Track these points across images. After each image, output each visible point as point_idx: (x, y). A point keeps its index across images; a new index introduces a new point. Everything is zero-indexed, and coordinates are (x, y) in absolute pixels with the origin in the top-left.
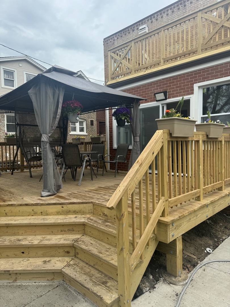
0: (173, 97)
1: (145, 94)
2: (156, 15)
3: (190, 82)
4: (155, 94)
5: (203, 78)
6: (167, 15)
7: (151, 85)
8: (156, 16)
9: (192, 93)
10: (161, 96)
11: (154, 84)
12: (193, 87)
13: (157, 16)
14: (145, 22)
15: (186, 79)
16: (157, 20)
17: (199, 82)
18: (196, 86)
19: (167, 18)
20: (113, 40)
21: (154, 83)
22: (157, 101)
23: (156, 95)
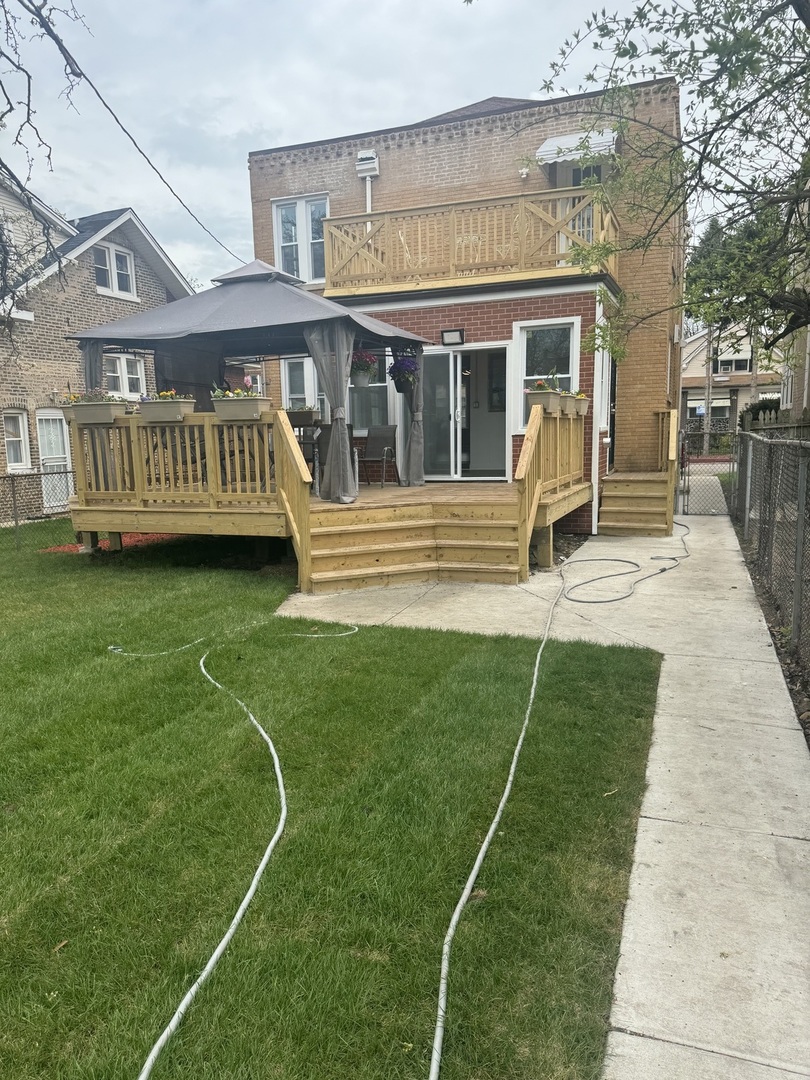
0: (476, 341)
1: (419, 329)
2: (397, 134)
3: (505, 316)
4: (442, 332)
5: (528, 314)
6: (425, 142)
7: (432, 312)
8: (397, 138)
9: (510, 338)
10: (454, 337)
11: (437, 312)
12: (511, 327)
13: (401, 137)
14: (370, 143)
15: (498, 312)
16: (400, 146)
17: (521, 320)
18: (516, 326)
19: (424, 149)
20: (278, 164)
21: (439, 309)
22: (444, 344)
23: (445, 334)
